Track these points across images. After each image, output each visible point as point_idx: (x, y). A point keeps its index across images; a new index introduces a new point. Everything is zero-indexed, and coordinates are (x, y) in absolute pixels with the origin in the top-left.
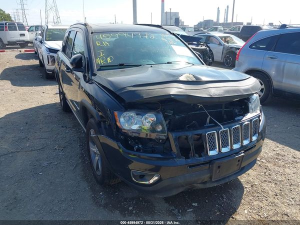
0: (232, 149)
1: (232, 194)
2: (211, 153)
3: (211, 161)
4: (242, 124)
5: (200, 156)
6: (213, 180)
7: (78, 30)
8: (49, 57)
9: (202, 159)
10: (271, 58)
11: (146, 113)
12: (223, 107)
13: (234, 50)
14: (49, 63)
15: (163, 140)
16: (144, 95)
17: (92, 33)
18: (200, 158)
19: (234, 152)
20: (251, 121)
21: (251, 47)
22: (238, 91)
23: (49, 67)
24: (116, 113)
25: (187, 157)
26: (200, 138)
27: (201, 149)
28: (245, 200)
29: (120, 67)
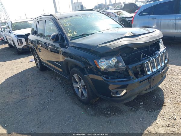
0: (157, 69)
1: (158, 95)
2: (149, 73)
3: (150, 77)
4: (160, 55)
5: (144, 76)
6: (152, 87)
7: (46, 19)
8: (18, 40)
9: (145, 77)
10: (153, 19)
11: (112, 57)
12: (149, 47)
13: (124, 19)
14: (19, 44)
15: (123, 71)
16: (111, 48)
17: (59, 19)
18: (144, 77)
19: (158, 71)
20: (163, 52)
21: (139, 15)
22: (155, 37)
23: (19, 46)
24: (95, 61)
25: (138, 78)
26: (142, 66)
27: (143, 72)
28: (166, 95)
29: (82, 36)
